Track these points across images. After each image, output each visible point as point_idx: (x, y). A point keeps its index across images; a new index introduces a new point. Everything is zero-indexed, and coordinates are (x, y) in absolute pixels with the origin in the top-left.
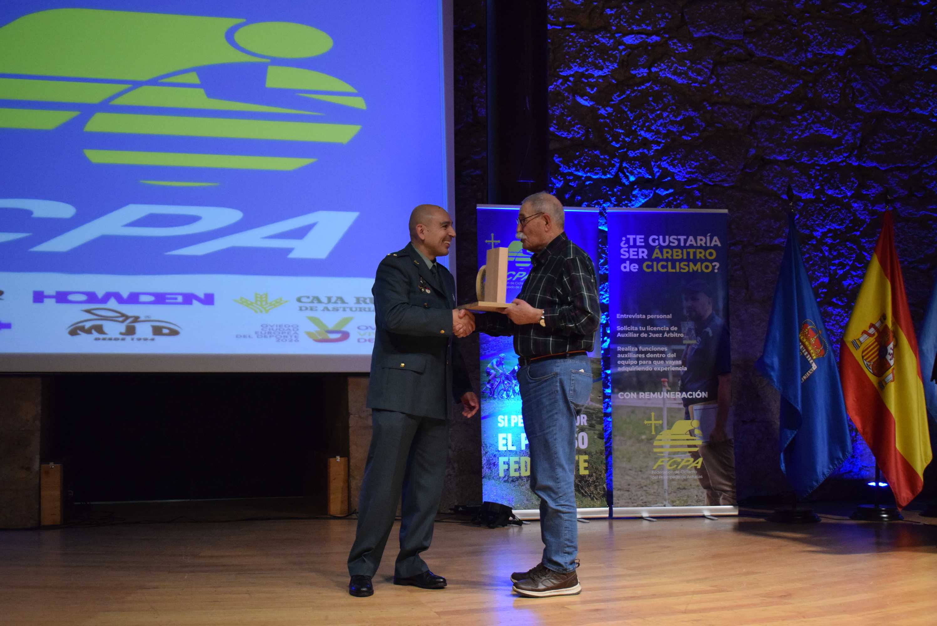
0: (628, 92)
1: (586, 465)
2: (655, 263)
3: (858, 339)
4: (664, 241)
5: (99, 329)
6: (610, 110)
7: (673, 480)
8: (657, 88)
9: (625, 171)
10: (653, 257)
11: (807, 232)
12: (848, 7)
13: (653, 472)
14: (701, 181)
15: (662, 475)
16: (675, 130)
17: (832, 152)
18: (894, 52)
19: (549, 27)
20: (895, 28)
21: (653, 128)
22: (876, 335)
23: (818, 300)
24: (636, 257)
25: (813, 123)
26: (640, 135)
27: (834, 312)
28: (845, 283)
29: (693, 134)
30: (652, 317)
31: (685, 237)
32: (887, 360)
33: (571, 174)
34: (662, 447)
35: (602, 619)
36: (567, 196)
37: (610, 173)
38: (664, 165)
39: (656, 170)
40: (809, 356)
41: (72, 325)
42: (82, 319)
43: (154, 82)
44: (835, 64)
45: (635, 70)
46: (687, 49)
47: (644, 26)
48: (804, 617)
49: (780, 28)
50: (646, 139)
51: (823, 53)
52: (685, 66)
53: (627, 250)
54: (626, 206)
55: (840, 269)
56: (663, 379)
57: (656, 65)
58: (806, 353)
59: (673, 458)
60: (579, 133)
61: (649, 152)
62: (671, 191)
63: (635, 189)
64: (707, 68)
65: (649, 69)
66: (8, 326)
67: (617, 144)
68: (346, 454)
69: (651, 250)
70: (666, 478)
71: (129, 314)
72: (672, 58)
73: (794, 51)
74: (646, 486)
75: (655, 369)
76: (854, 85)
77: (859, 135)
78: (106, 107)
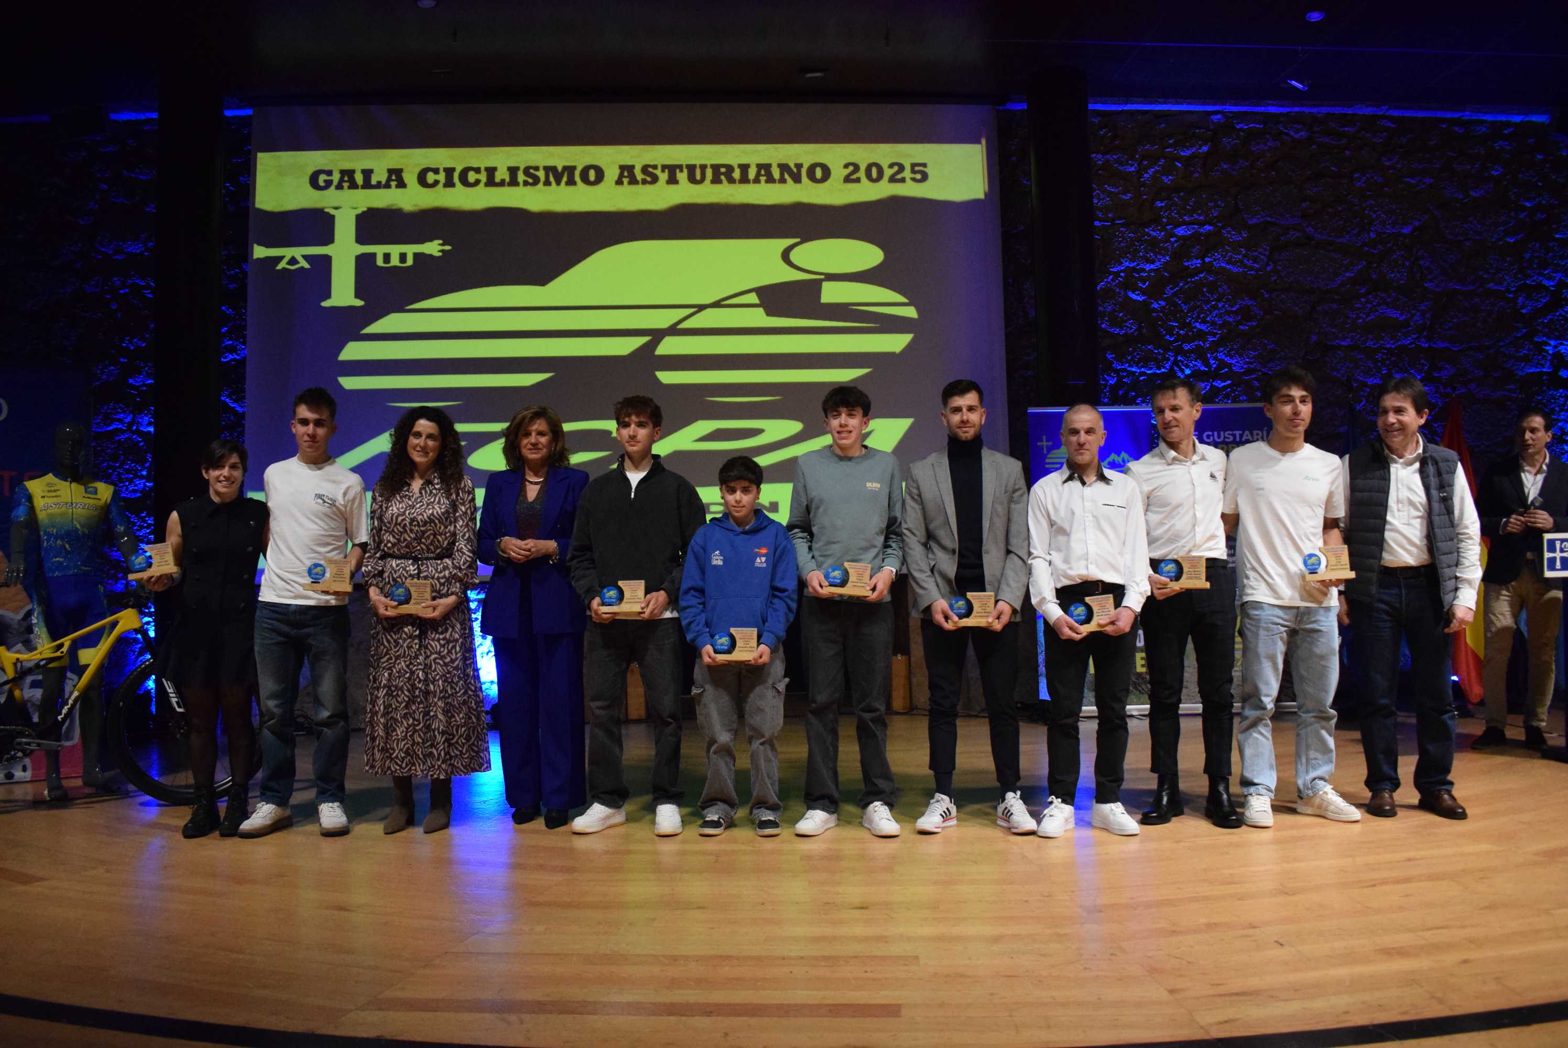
0: (1181, 284)
1: (1143, 662)
4: (1219, 437)
6: (1163, 303)
8: (1211, 279)
9: (1180, 364)
12: (1413, 182)
14: (1260, 371)
16: (1231, 320)
17: (1399, 334)
18: (1465, 226)
19: (1097, 223)
20: (1465, 200)
21: (1208, 319)
25: (1379, 304)
26: (1195, 327)
29: (1250, 323)
31: (1241, 432)
33: (1124, 370)
36: (1121, 392)
37: (1164, 367)
38: (1221, 356)
39: (1212, 361)
43: (717, 304)
44: (1400, 243)
45: (1188, 260)
46: (1241, 237)
47: (1196, 216)
49: (1340, 209)
50: (1201, 330)
51: (1387, 231)
52: (1239, 255)
57: (1209, 255)
60: (1132, 328)
61: (1204, 344)
62: (1229, 382)
64: (1264, 255)
65: (1203, 260)
67: (1171, 337)
72: (1226, 247)
73: (1355, 232)
76: (1421, 262)
77: (1428, 315)
78: (674, 330)
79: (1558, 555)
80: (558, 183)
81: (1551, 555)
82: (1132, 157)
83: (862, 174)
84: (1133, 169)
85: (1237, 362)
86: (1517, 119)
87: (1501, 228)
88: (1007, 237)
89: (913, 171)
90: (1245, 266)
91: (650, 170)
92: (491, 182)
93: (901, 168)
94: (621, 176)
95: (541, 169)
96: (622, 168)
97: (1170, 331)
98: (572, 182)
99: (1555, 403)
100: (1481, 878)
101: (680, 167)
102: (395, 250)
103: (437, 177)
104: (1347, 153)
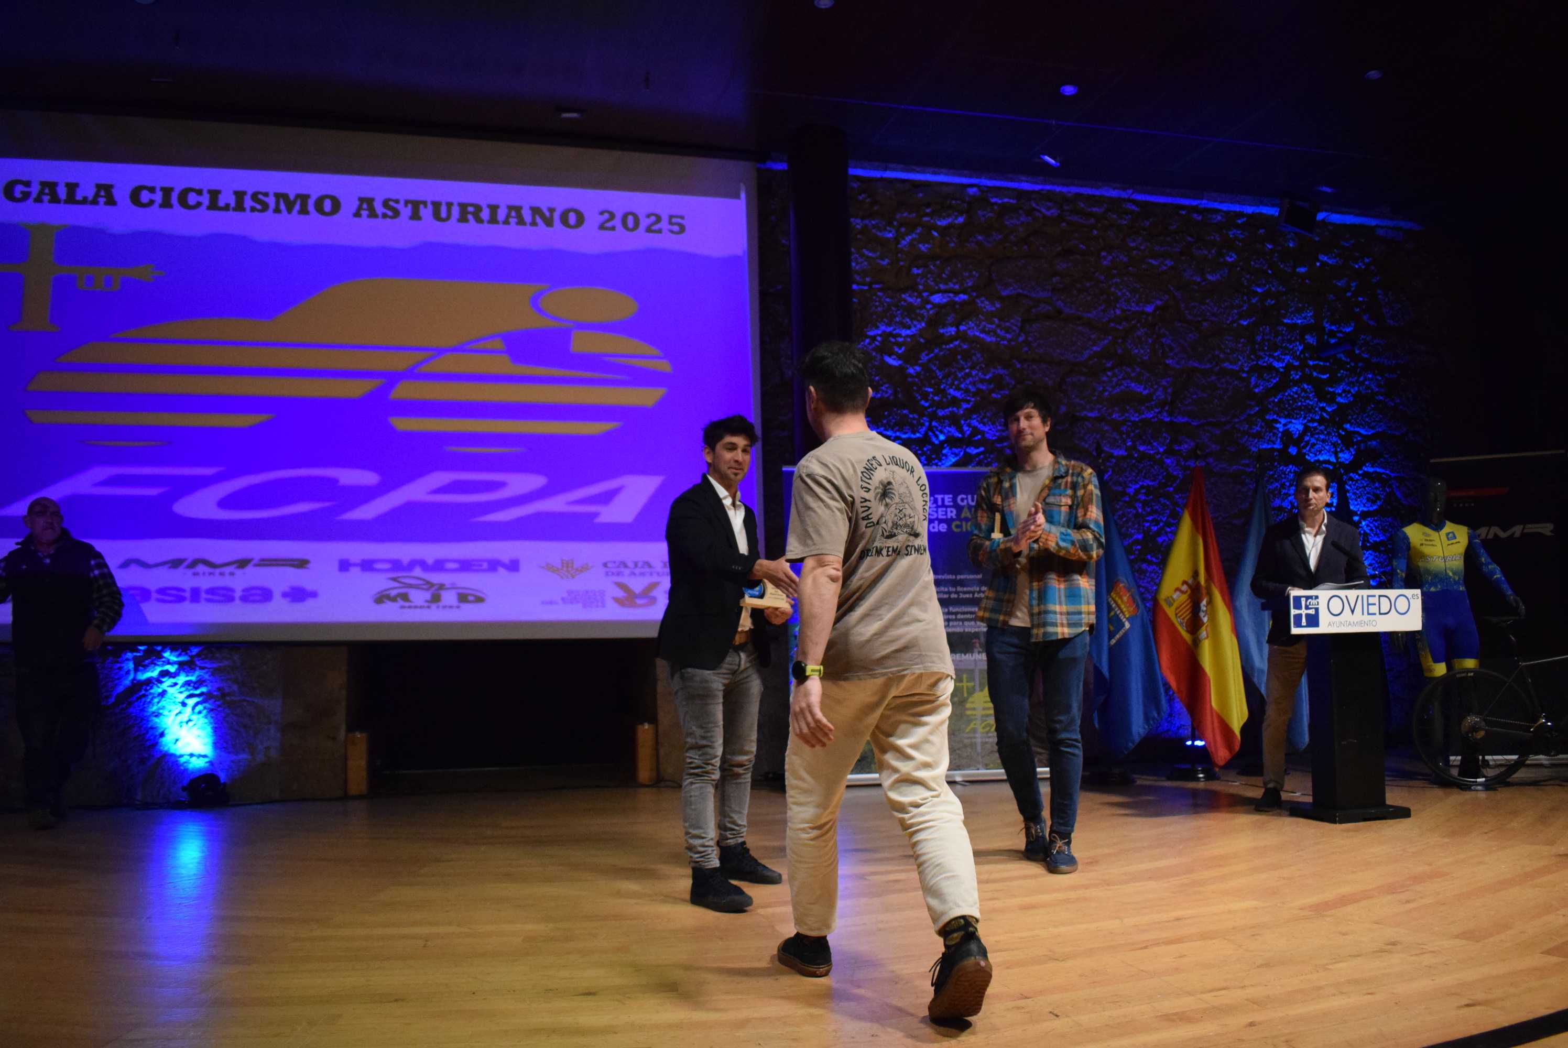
0: (936, 351)
2: (964, 524)
3: (1171, 597)
4: (973, 501)
5: (405, 597)
7: (986, 743)
8: (965, 347)
9: (935, 429)
10: (963, 515)
11: (1120, 489)
12: (1155, 263)
13: (966, 735)
15: (975, 738)
16: (984, 388)
17: (1143, 408)
18: (1203, 308)
19: (854, 286)
20: (1204, 283)
21: (962, 386)
22: (1189, 592)
23: (1132, 557)
24: (944, 517)
25: (1124, 379)
26: (950, 394)
27: (1149, 569)
28: (1159, 540)
29: (1002, 392)
30: (962, 577)
32: (1199, 617)
34: (974, 709)
35: (901, 891)
37: (919, 432)
38: (975, 423)
39: (966, 428)
40: (1121, 615)
41: (379, 593)
42: (387, 587)
43: (458, 349)
44: (1143, 320)
45: (943, 328)
46: (995, 306)
47: (951, 285)
48: (1108, 885)
49: (1088, 285)
50: (954, 398)
51: (1133, 309)
52: (992, 323)
53: (935, 510)
54: (937, 465)
55: (1154, 526)
56: (974, 641)
57: (964, 323)
58: (1118, 612)
59: (986, 721)
60: (887, 393)
61: (958, 409)
62: (982, 449)
63: (945, 448)
64: (1016, 326)
65: (957, 327)
66: (314, 595)
67: (926, 403)
68: (653, 720)
69: (959, 509)
70: (979, 740)
71: (435, 582)
72: (980, 316)
73: (1103, 308)
74: (958, 749)
75: (966, 630)
76: (1163, 340)
77: (1169, 391)
78: (411, 374)
79: (1303, 612)
80: (290, 210)
81: (1297, 612)
82: (890, 223)
83: (617, 222)
84: (891, 235)
85: (990, 429)
86: (1249, 210)
87: (1236, 311)
88: (764, 296)
89: (671, 223)
90: (997, 336)
91: (391, 203)
92: (213, 206)
93: (659, 219)
94: (360, 208)
95: (271, 194)
96: (361, 200)
97: (925, 397)
98: (304, 211)
99: (1285, 478)
100: (1253, 935)
101: (425, 203)
102: (100, 274)
103: (153, 197)
104: (1095, 232)
